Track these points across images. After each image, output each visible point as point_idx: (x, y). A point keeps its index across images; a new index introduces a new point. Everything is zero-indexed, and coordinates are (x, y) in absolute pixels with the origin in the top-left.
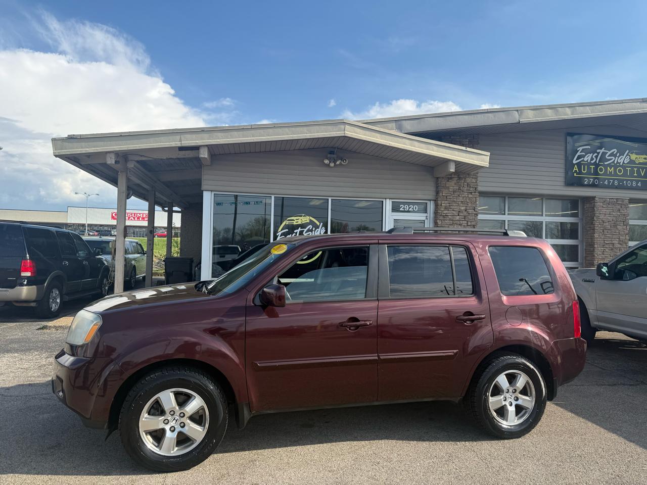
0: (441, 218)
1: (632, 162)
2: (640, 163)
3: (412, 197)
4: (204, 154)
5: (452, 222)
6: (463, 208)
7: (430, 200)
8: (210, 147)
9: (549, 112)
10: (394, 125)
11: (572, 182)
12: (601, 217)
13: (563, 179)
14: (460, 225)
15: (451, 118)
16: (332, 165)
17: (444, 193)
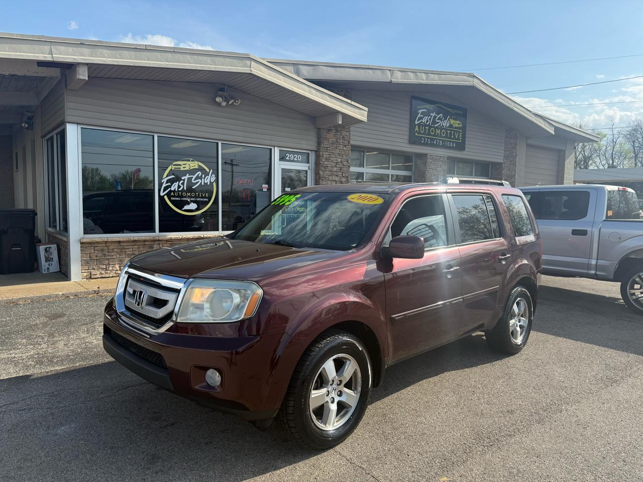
0: (323, 169)
1: (451, 126)
2: (456, 128)
3: (299, 146)
4: (83, 75)
5: (330, 173)
6: (339, 160)
7: (312, 151)
8: (90, 66)
9: (411, 75)
10: (291, 68)
11: (413, 140)
12: (430, 172)
13: (407, 137)
14: (337, 176)
15: (340, 69)
16: (224, 104)
17: (325, 144)
